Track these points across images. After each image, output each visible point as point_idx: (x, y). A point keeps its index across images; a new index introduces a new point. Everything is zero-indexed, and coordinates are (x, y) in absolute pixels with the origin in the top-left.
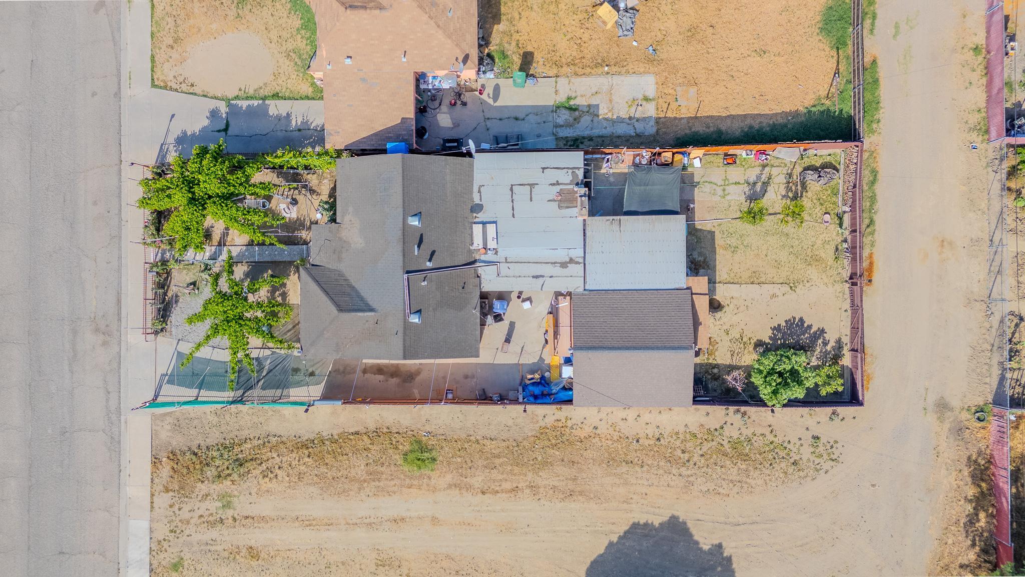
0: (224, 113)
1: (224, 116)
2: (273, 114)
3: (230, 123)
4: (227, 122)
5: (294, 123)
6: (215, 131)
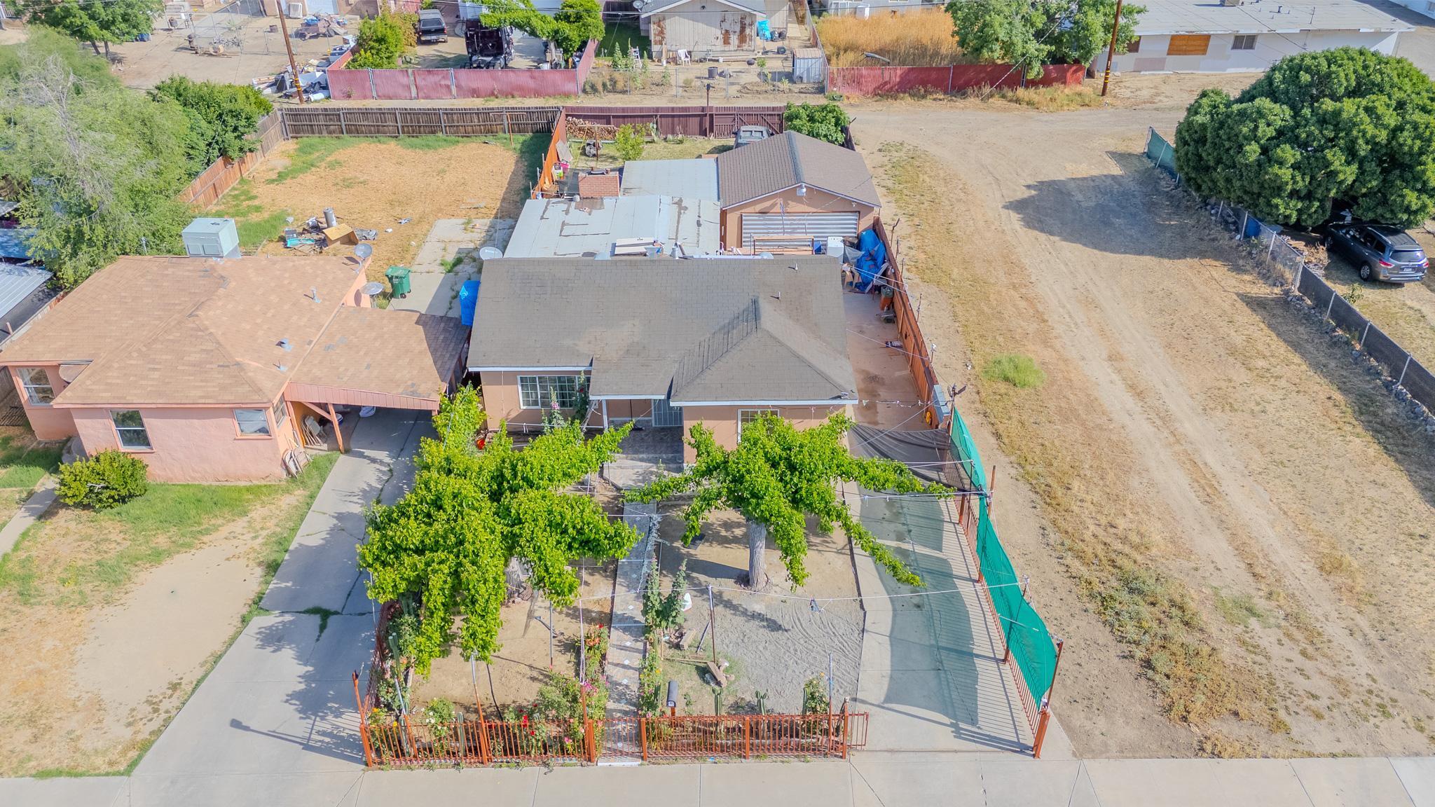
0: (280, 619)
1: (287, 618)
2: (323, 539)
3: (310, 606)
4: (306, 611)
6: (319, 636)
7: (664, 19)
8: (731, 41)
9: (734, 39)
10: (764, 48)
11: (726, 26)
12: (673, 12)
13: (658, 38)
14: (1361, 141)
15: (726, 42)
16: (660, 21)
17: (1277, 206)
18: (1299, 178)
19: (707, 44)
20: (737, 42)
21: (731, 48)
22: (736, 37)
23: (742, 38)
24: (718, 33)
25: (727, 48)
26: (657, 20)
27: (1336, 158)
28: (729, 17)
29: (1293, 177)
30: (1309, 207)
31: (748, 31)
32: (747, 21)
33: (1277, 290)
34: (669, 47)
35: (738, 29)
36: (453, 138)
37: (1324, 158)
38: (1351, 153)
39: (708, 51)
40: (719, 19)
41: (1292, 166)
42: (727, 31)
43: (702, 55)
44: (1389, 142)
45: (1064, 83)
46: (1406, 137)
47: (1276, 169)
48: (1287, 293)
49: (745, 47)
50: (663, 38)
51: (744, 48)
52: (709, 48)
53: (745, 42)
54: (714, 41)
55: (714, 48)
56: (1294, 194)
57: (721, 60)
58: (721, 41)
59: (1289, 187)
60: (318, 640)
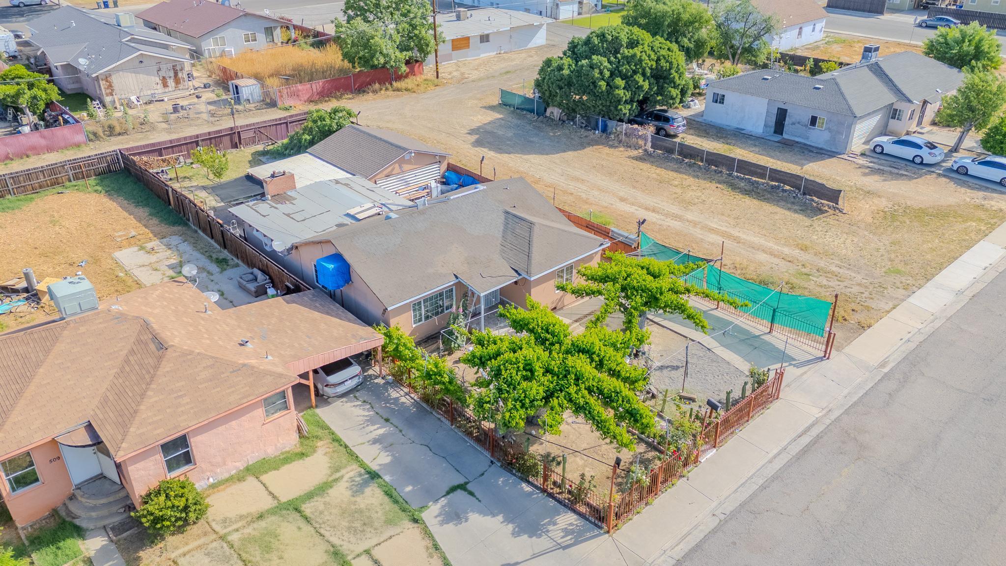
0: (438, 506)
1: (443, 501)
2: (388, 456)
3: (447, 489)
4: (448, 493)
5: (381, 431)
6: (477, 499)
7: (110, 75)
8: (169, 84)
9: (171, 83)
10: (194, 86)
11: (162, 73)
12: (117, 70)
13: (109, 91)
14: (647, 68)
15: (165, 85)
16: (107, 77)
17: (621, 110)
18: (627, 93)
19: (150, 89)
20: (173, 84)
21: (170, 89)
22: (172, 80)
23: (177, 81)
24: (157, 80)
25: (167, 90)
26: (104, 77)
27: (639, 78)
28: (164, 67)
29: (624, 94)
30: (632, 107)
31: (180, 75)
32: (178, 68)
33: (640, 151)
34: (119, 96)
35: (172, 74)
36: (22, 197)
37: (635, 79)
38: (644, 74)
39: (152, 94)
40: (155, 68)
41: (624, 89)
42: (164, 77)
43: (150, 98)
44: (657, 67)
45: (414, 75)
46: (663, 63)
47: (617, 91)
48: (646, 150)
49: (181, 86)
50: (112, 90)
51: (180, 88)
52: (153, 92)
53: (180, 83)
54: (155, 86)
55: (156, 91)
56: (626, 102)
57: (166, 99)
58: (160, 86)
59: (624, 99)
60: (480, 501)
